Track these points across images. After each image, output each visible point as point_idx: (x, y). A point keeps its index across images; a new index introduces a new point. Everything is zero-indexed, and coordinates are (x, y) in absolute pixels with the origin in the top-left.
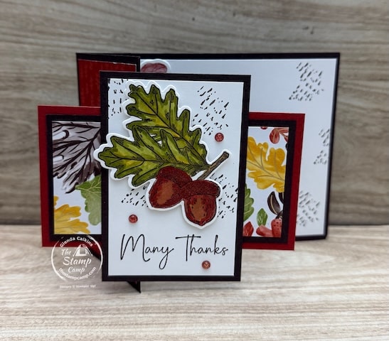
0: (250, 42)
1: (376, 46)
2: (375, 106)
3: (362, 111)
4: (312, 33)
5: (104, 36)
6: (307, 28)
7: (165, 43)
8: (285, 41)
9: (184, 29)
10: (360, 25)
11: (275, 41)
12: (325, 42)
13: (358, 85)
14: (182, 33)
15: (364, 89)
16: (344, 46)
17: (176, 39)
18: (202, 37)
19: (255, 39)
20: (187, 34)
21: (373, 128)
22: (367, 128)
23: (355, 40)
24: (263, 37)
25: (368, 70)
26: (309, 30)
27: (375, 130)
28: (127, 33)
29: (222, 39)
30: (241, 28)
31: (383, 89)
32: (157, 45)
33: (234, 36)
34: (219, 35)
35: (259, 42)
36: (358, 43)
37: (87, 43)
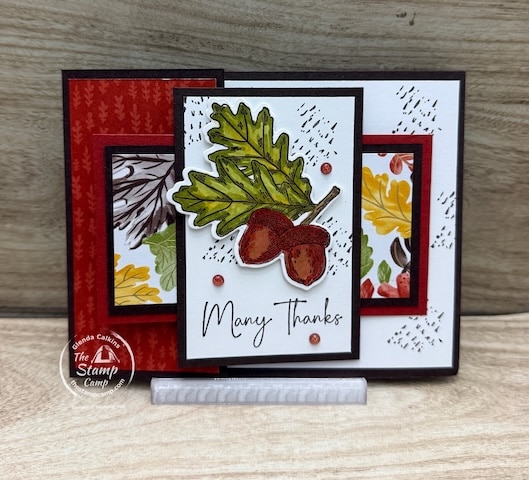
0: (306, 38)
1: (518, 47)
2: (508, 144)
3: (486, 152)
4: (412, 23)
5: (58, 26)
6: (404, 15)
7: (162, 37)
8: (365, 36)
9: (195, 15)
10: (495, 10)
11: (350, 36)
12: (433, 39)
13: (483, 110)
14: (191, 21)
15: (493, 117)
16: (465, 45)
17: (180, 32)
18: (226, 28)
19: (314, 33)
20: (200, 24)
21: (501, 177)
22: (491, 177)
23: (484, 37)
24: (328, 30)
25: (502, 86)
26: (407, 19)
27: (503, 180)
28: (98, 20)
29: (260, 31)
30: (291, 14)
31: (523, 117)
32: (149, 41)
33: (279, 27)
34: (254, 25)
35: (321, 39)
36: (488, 41)
37: (33, 38)
